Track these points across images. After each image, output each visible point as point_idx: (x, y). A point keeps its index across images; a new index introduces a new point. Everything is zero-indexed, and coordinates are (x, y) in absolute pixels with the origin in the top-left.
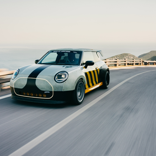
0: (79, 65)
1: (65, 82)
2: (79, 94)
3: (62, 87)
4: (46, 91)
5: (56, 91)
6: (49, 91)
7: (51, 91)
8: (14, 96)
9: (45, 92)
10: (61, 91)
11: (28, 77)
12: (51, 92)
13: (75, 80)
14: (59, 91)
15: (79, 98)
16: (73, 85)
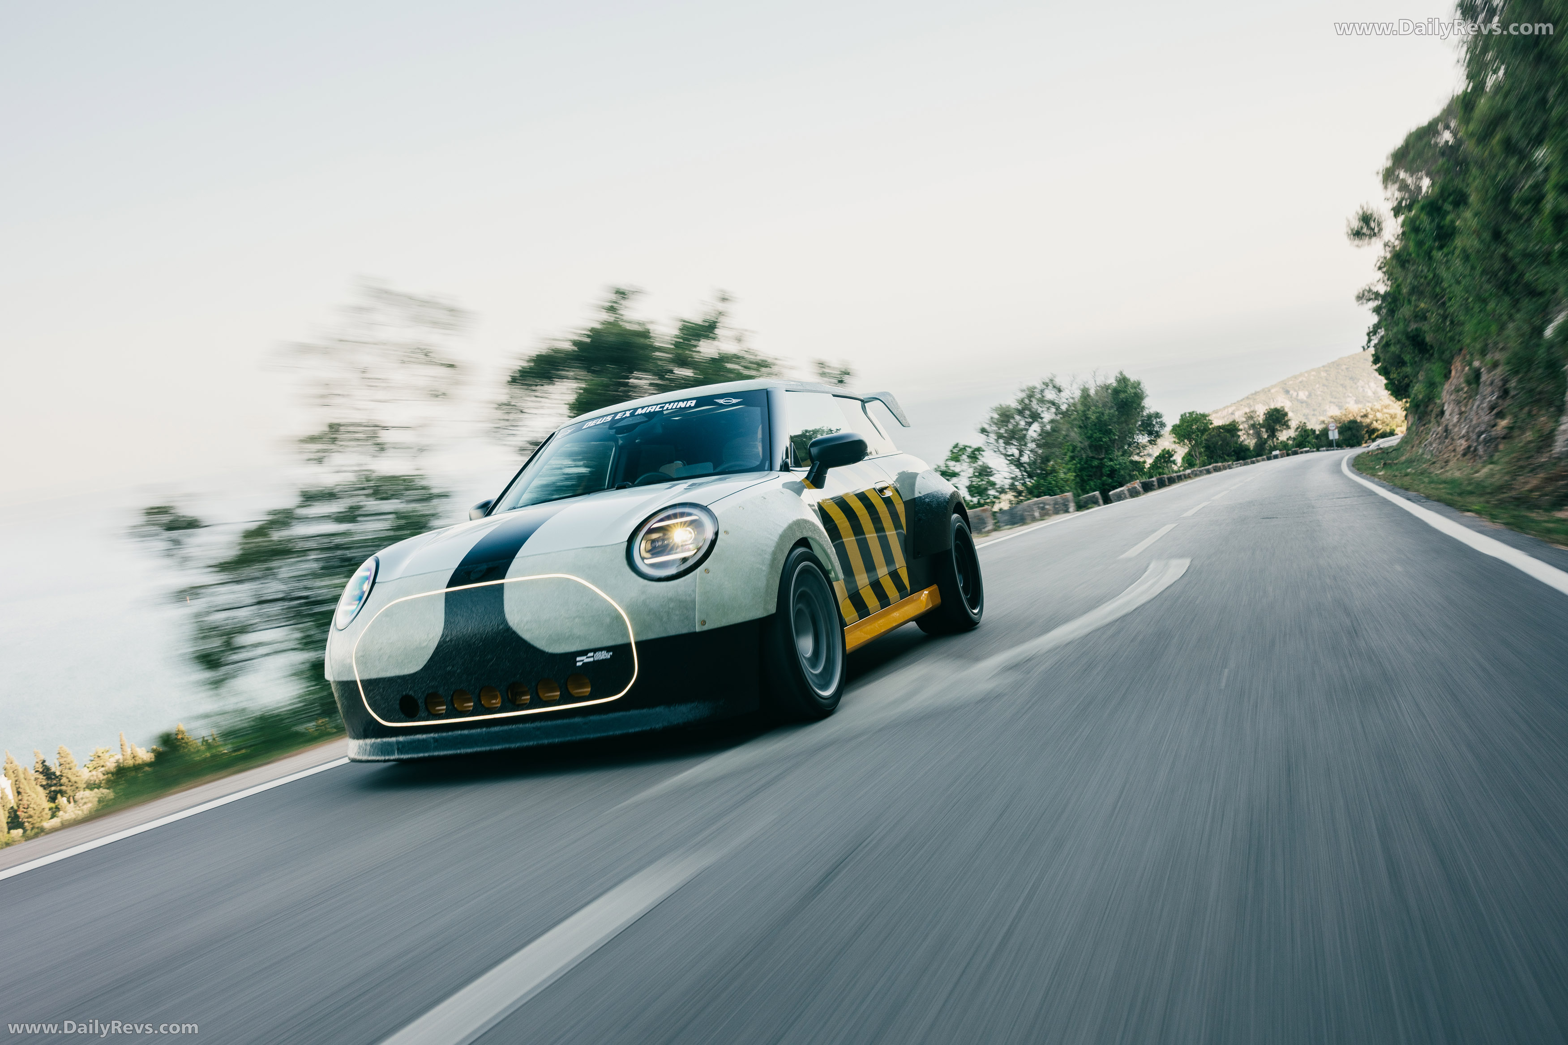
0: (771, 469)
1: (707, 571)
2: (806, 645)
3: (686, 606)
4: (584, 653)
5: (651, 636)
6: (608, 649)
7: (620, 641)
8: (369, 741)
9: (581, 660)
10: (684, 631)
11: (449, 586)
12: (621, 651)
13: (771, 549)
14: (672, 632)
15: (817, 672)
16: (762, 583)
